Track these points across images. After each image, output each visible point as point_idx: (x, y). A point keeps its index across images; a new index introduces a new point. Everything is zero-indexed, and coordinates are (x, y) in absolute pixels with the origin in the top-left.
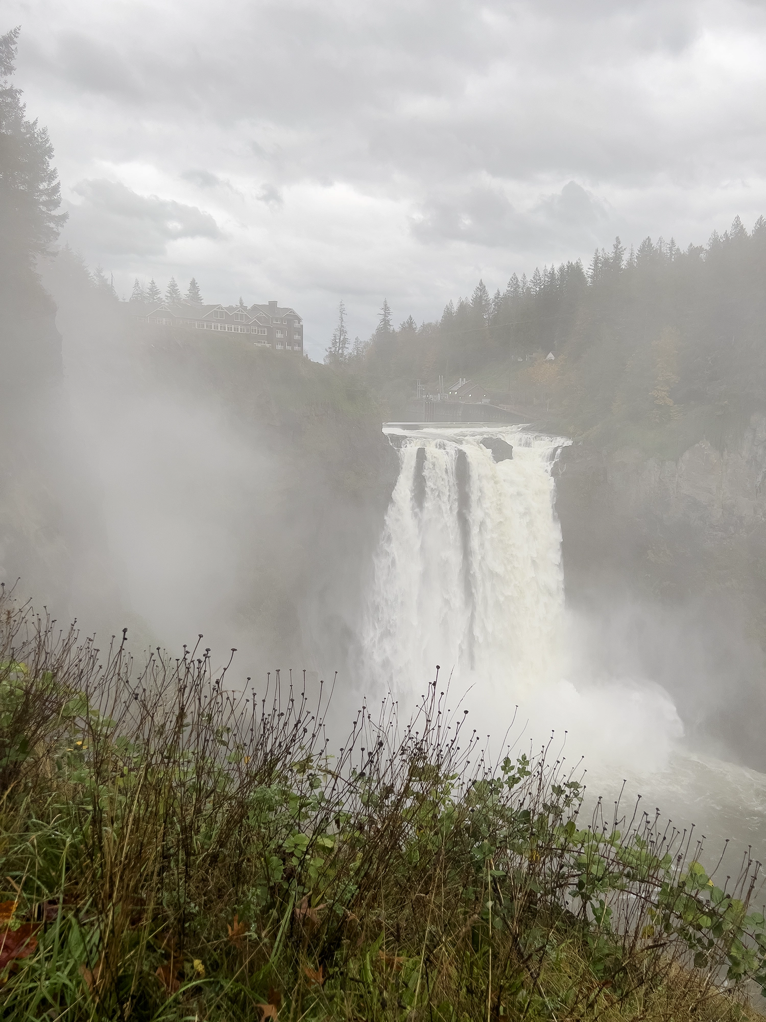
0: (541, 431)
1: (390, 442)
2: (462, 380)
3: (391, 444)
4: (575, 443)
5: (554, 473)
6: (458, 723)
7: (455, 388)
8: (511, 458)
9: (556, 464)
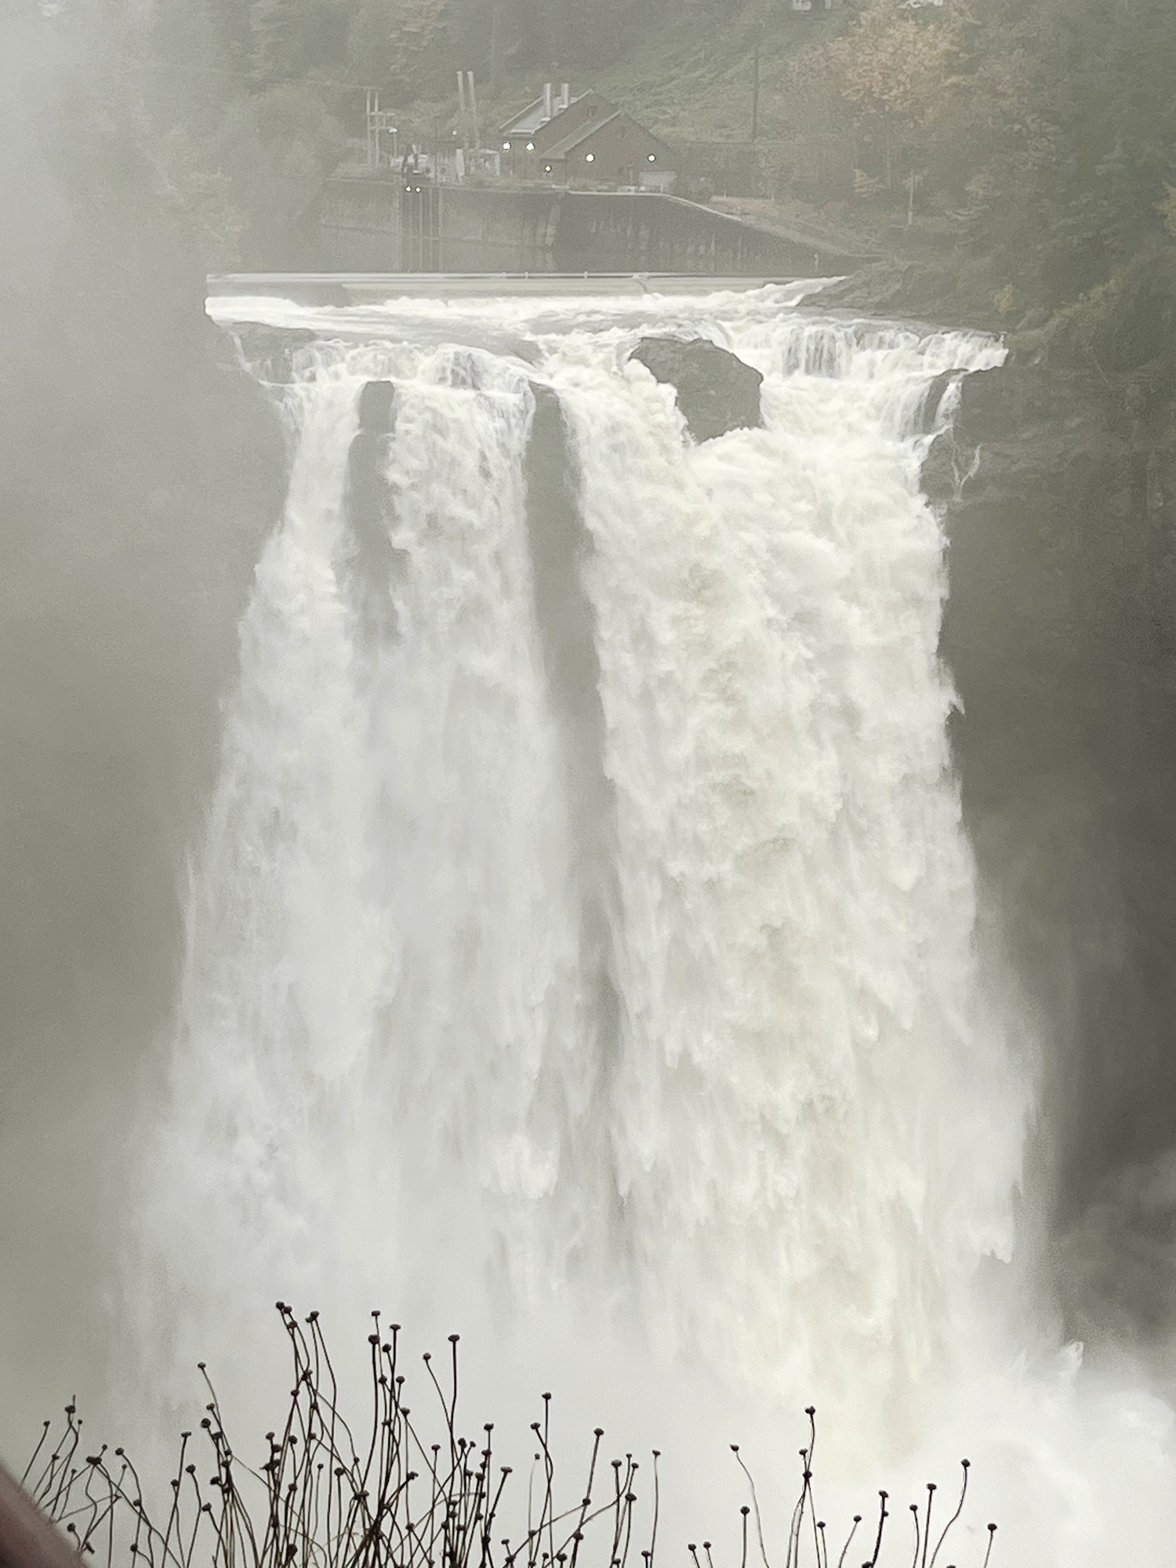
0: (884, 309)
1: (242, 360)
2: (556, 93)
3: (247, 366)
4: (1018, 357)
5: (933, 484)
6: (535, 1427)
7: (530, 126)
8: (753, 420)
9: (937, 449)
